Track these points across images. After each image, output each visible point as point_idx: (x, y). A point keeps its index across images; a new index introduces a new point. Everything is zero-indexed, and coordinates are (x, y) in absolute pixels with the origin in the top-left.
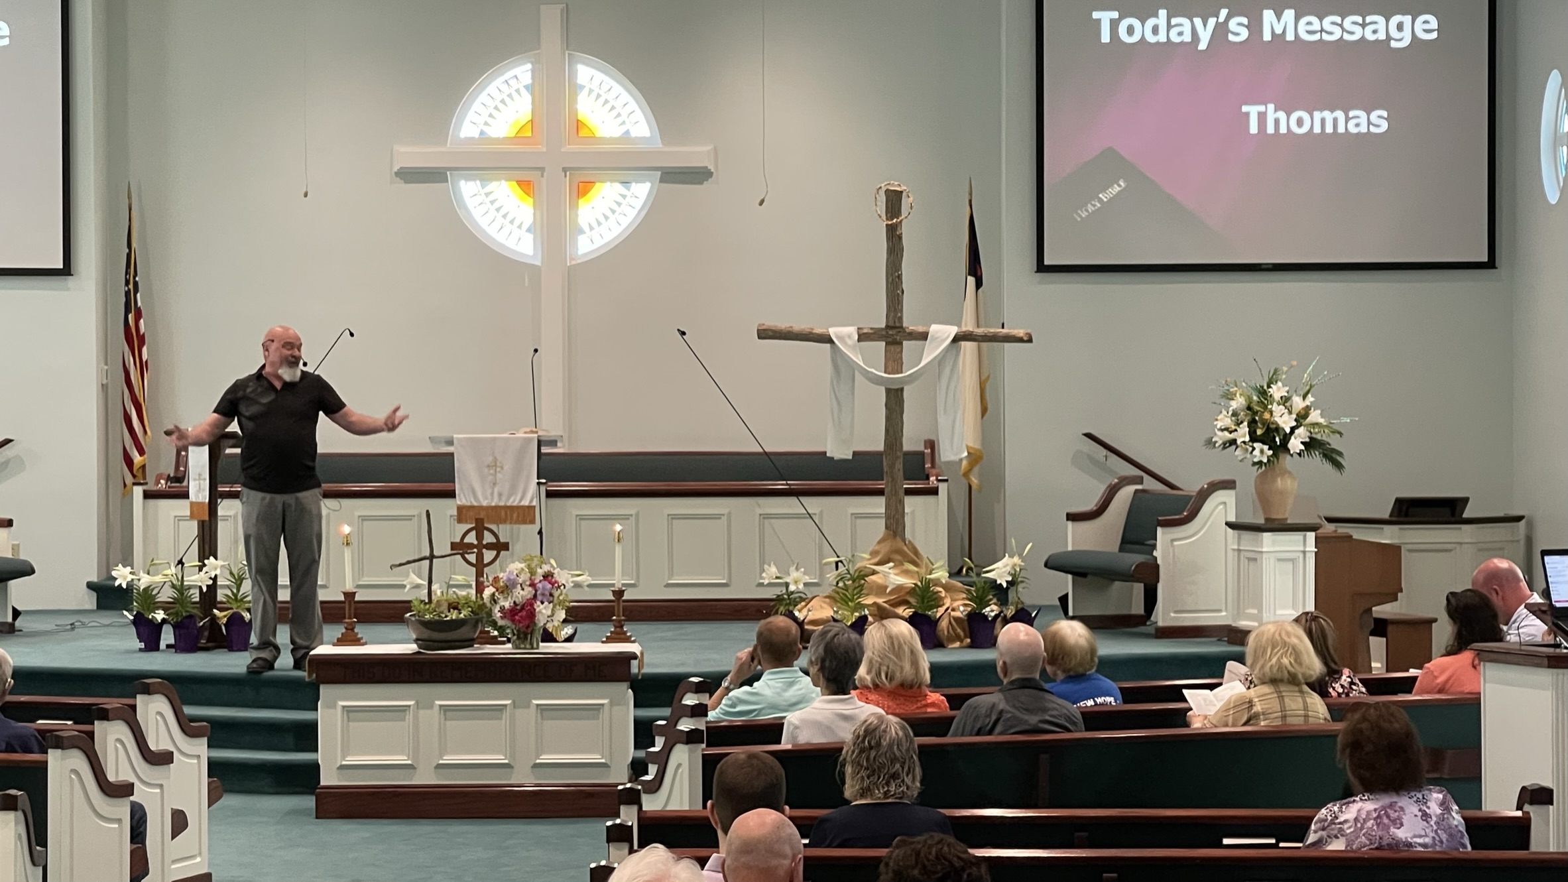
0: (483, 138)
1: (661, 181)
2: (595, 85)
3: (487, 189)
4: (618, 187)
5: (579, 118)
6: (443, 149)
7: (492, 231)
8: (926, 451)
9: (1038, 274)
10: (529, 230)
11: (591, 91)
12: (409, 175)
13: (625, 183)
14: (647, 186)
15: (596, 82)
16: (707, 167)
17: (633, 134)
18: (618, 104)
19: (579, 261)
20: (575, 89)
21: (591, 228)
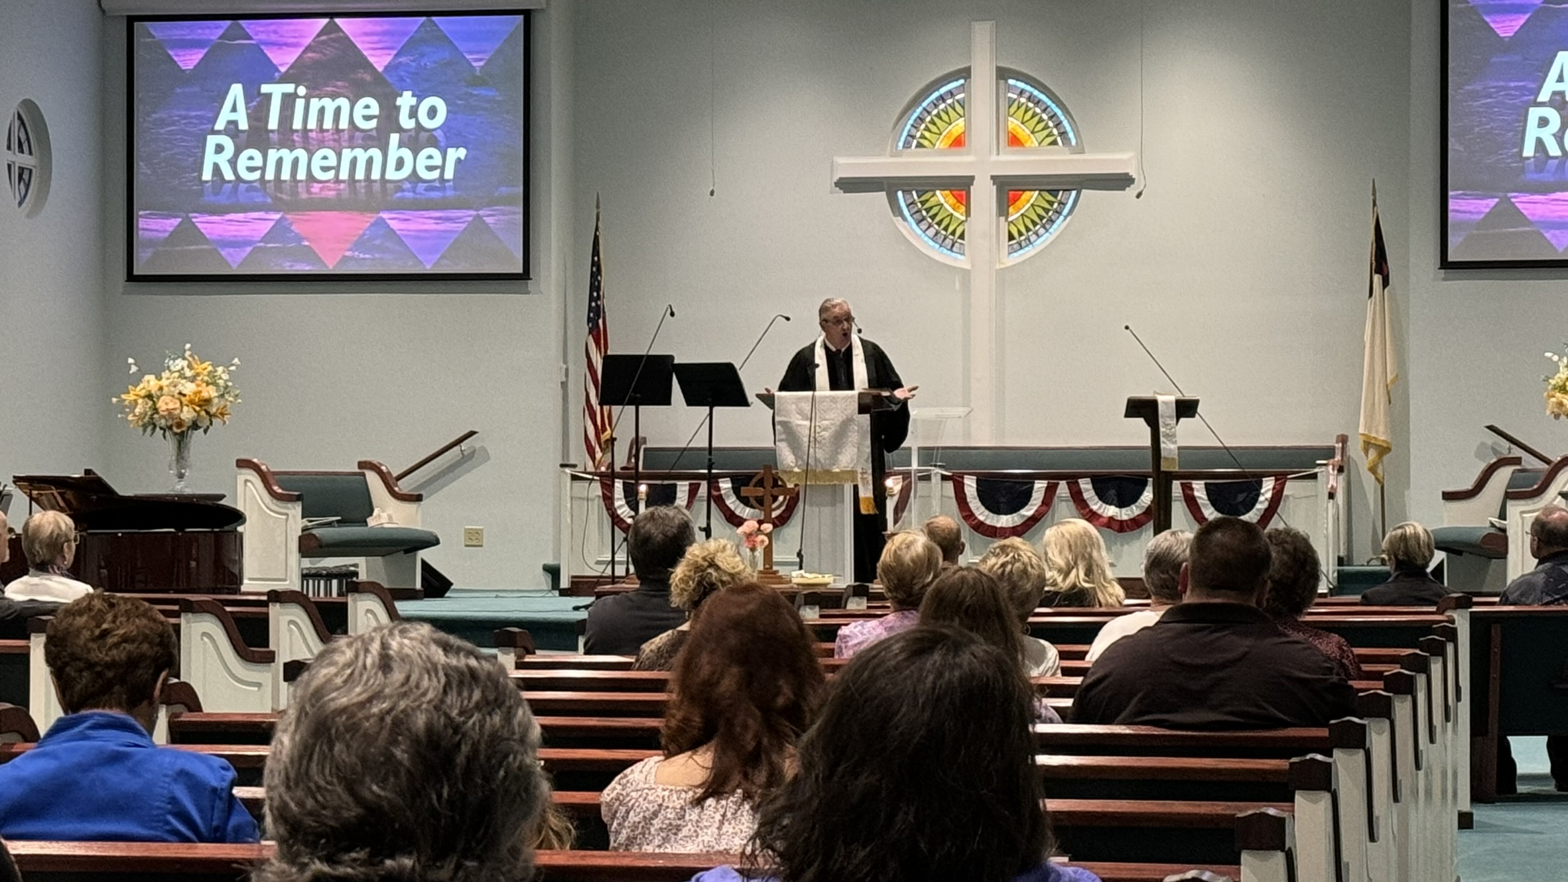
2: (1024, 98)
6: (882, 160)
8: (1336, 445)
9: (1443, 271)
11: (1020, 104)
12: (849, 185)
13: (1054, 193)
14: (1074, 192)
15: (1026, 95)
16: (1127, 174)
18: (1046, 116)
19: (1008, 265)
21: (1021, 234)
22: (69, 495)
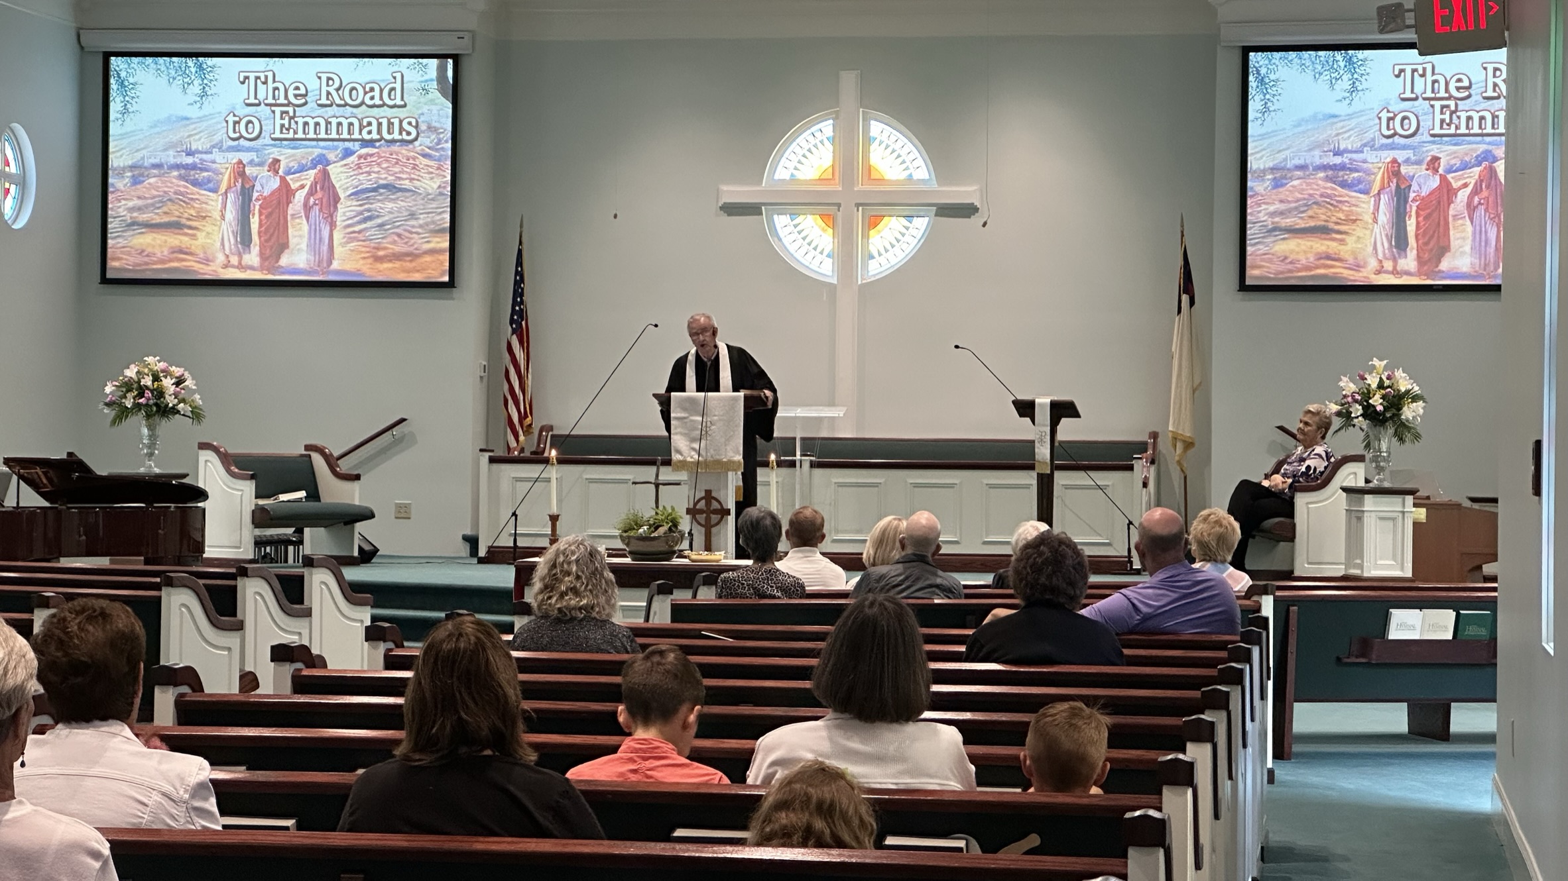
0: (793, 179)
1: (936, 215)
2: (884, 137)
3: (795, 222)
4: (902, 219)
5: (871, 163)
6: (758, 188)
7: (798, 256)
8: (1149, 441)
9: (1241, 293)
10: (828, 256)
11: (881, 143)
12: (731, 209)
13: (909, 217)
14: (927, 219)
15: (886, 134)
16: (973, 204)
17: (915, 177)
18: (904, 152)
19: (869, 280)
20: (868, 140)
21: (880, 255)
22: (51, 473)
